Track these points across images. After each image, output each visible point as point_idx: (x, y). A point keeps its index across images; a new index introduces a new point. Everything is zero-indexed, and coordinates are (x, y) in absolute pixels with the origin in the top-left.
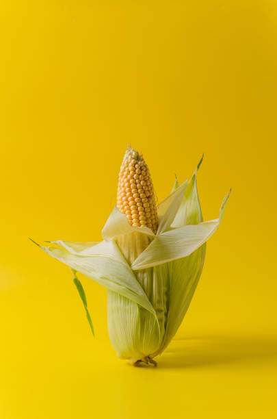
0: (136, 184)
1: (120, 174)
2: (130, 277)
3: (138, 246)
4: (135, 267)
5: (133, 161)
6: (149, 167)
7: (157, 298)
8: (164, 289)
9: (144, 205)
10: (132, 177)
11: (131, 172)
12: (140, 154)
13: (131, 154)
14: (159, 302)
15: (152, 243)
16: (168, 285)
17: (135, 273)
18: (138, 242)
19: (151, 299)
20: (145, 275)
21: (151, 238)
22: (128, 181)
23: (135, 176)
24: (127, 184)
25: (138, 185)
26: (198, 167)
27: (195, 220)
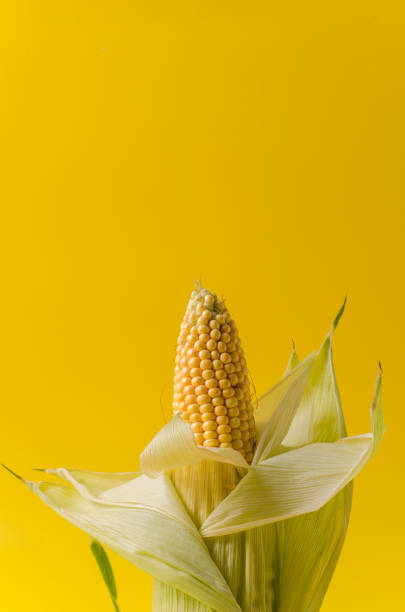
0: (211, 359)
1: (179, 339)
2: (198, 553)
3: (215, 487)
4: (209, 530)
5: (205, 313)
6: (238, 325)
7: (254, 594)
8: (267, 575)
9: (228, 402)
10: (203, 346)
11: (202, 336)
12: (220, 300)
13: (201, 299)
14: (257, 603)
15: (244, 481)
16: (276, 567)
17: (209, 544)
18: (214, 477)
19: (240, 598)
20: (230, 547)
21: (242, 472)
22: (196, 354)
23: (209, 344)
24: (192, 361)
25: (215, 363)
26: (336, 323)
27: (330, 431)
